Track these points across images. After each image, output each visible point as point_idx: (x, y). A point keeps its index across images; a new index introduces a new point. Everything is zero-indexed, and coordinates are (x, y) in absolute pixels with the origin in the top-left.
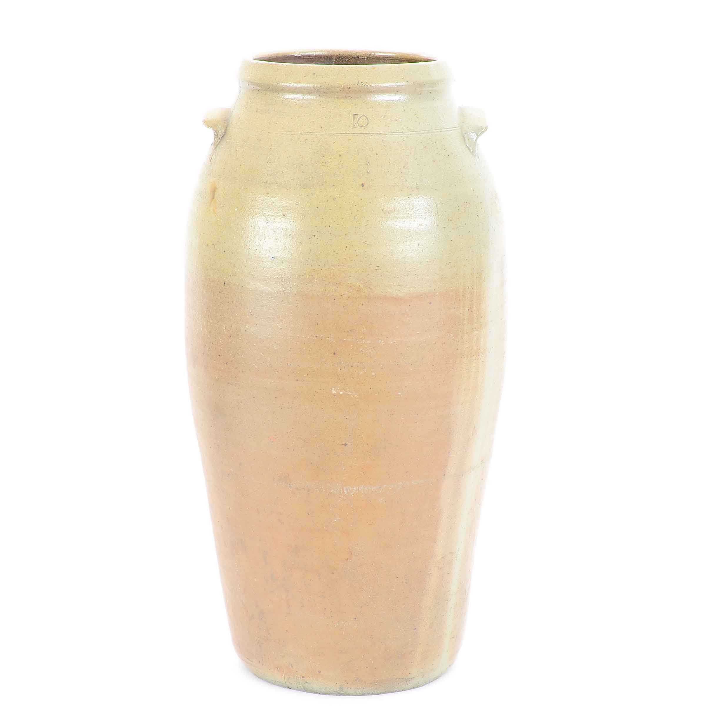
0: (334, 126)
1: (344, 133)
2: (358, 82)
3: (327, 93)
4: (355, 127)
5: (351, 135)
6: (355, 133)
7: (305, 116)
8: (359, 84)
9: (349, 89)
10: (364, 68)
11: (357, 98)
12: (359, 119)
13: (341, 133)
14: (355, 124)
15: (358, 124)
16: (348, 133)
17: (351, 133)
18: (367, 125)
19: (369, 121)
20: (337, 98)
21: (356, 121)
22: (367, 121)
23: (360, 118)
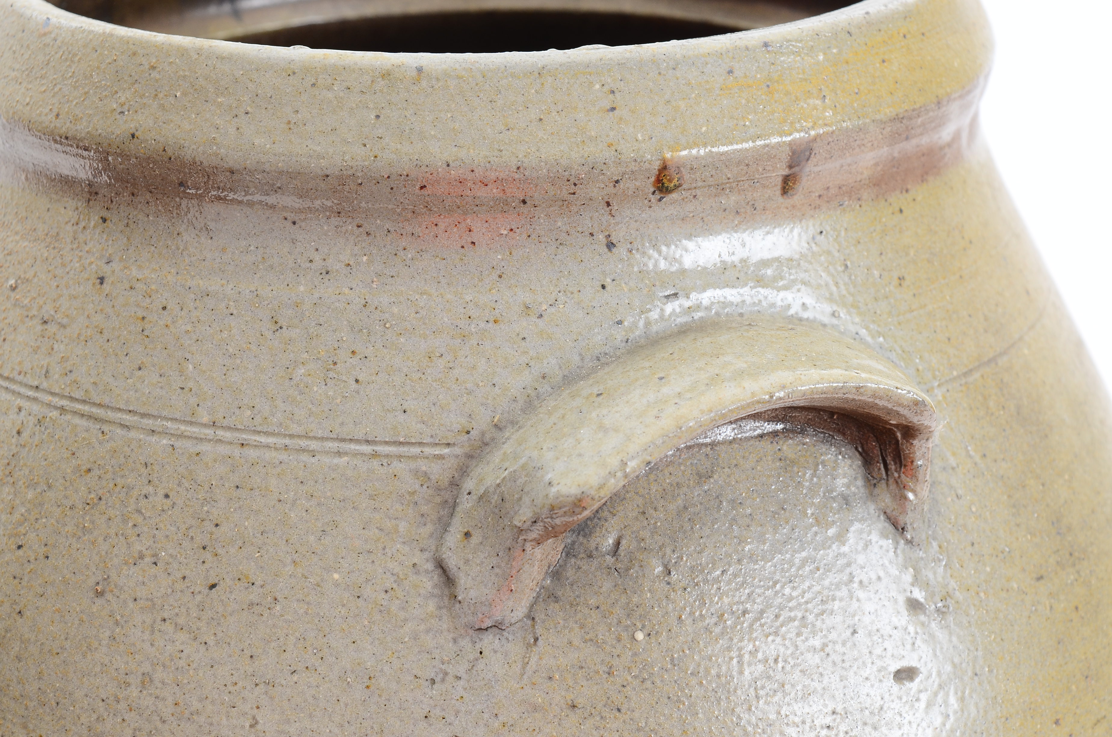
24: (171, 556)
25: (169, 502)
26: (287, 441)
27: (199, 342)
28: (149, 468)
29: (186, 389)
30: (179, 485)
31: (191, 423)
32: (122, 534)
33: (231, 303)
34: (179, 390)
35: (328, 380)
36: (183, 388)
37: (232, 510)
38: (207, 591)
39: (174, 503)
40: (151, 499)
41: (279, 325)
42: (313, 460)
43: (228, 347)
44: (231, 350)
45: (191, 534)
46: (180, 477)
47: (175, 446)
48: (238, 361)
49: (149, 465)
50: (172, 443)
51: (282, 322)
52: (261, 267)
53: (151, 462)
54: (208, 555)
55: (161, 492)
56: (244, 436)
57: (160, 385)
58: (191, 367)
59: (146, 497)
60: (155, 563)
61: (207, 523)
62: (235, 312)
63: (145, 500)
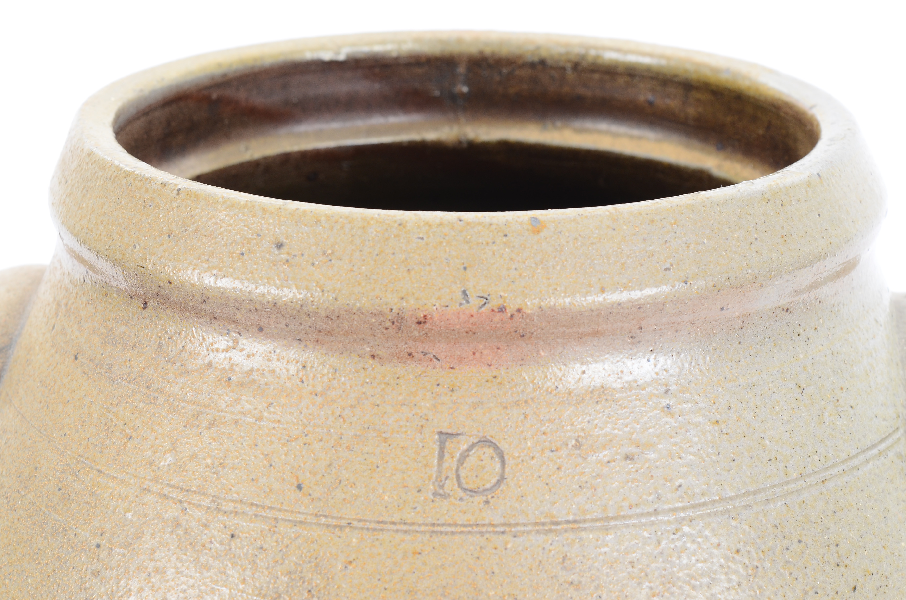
0: (353, 485)
1: (393, 523)
2: (464, 293)
3: (329, 333)
4: (445, 496)
5: (423, 532)
6: (443, 525)
7: (236, 422)
8: (468, 302)
9: (425, 322)
10: (493, 227)
11: (461, 360)
12: (461, 461)
13: (379, 522)
14: (447, 478)
15: (458, 477)
16: (413, 524)
17: (426, 525)
18: (499, 482)
19: (510, 462)
20: (373, 356)
21: (451, 463)
22: (498, 467)
23: (468, 450)
24: (823, 582)
25: (803, 544)
26: (843, 467)
27: (764, 422)
28: (779, 528)
29: (773, 459)
30: (803, 529)
31: (787, 483)
32: (786, 584)
33: (770, 385)
34: (769, 462)
35: (840, 414)
36: (770, 460)
37: (840, 530)
38: (853, 593)
39: (807, 544)
40: (791, 549)
41: (802, 388)
42: (860, 472)
43: (783, 417)
44: (785, 418)
45: (827, 560)
46: (801, 523)
47: (787, 503)
48: (793, 424)
49: (778, 525)
50: (784, 502)
51: (803, 386)
52: (775, 351)
53: (779, 522)
54: (842, 569)
55: (795, 541)
56: (821, 475)
57: (754, 464)
58: (768, 442)
59: (788, 549)
60: (817, 593)
61: (831, 547)
62: (775, 390)
63: (789, 551)
